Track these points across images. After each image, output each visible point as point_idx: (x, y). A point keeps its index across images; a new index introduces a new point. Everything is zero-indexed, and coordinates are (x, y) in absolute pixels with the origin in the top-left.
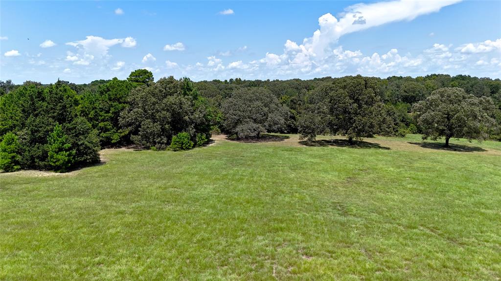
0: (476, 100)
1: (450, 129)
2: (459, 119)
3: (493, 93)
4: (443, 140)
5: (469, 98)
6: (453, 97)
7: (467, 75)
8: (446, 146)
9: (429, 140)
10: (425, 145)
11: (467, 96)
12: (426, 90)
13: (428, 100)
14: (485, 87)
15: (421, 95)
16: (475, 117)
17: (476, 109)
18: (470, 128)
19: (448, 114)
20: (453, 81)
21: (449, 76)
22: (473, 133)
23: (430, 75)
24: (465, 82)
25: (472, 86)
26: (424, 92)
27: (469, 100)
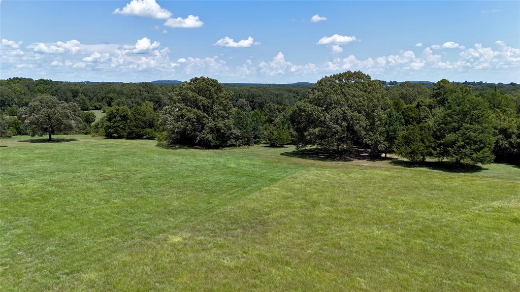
0: (67, 105)
1: (52, 127)
2: (57, 120)
3: (74, 96)
4: (47, 137)
5: (61, 103)
6: (50, 104)
7: (49, 80)
8: (50, 140)
9: (37, 137)
10: (33, 141)
11: (59, 102)
12: (14, 94)
13: (31, 106)
14: (67, 92)
15: (10, 99)
16: (68, 117)
17: (68, 111)
18: (65, 125)
19: (49, 116)
20: (37, 85)
21: (32, 80)
22: (68, 129)
23: (12, 78)
24: (49, 87)
25: (56, 91)
26: (13, 97)
27: (62, 105)
